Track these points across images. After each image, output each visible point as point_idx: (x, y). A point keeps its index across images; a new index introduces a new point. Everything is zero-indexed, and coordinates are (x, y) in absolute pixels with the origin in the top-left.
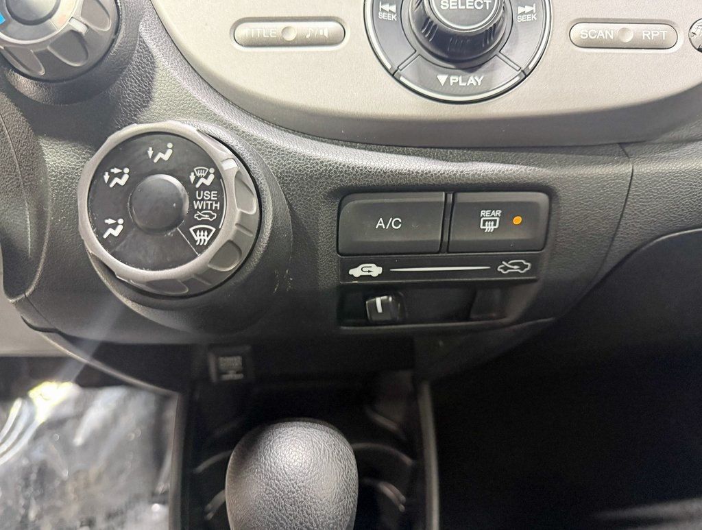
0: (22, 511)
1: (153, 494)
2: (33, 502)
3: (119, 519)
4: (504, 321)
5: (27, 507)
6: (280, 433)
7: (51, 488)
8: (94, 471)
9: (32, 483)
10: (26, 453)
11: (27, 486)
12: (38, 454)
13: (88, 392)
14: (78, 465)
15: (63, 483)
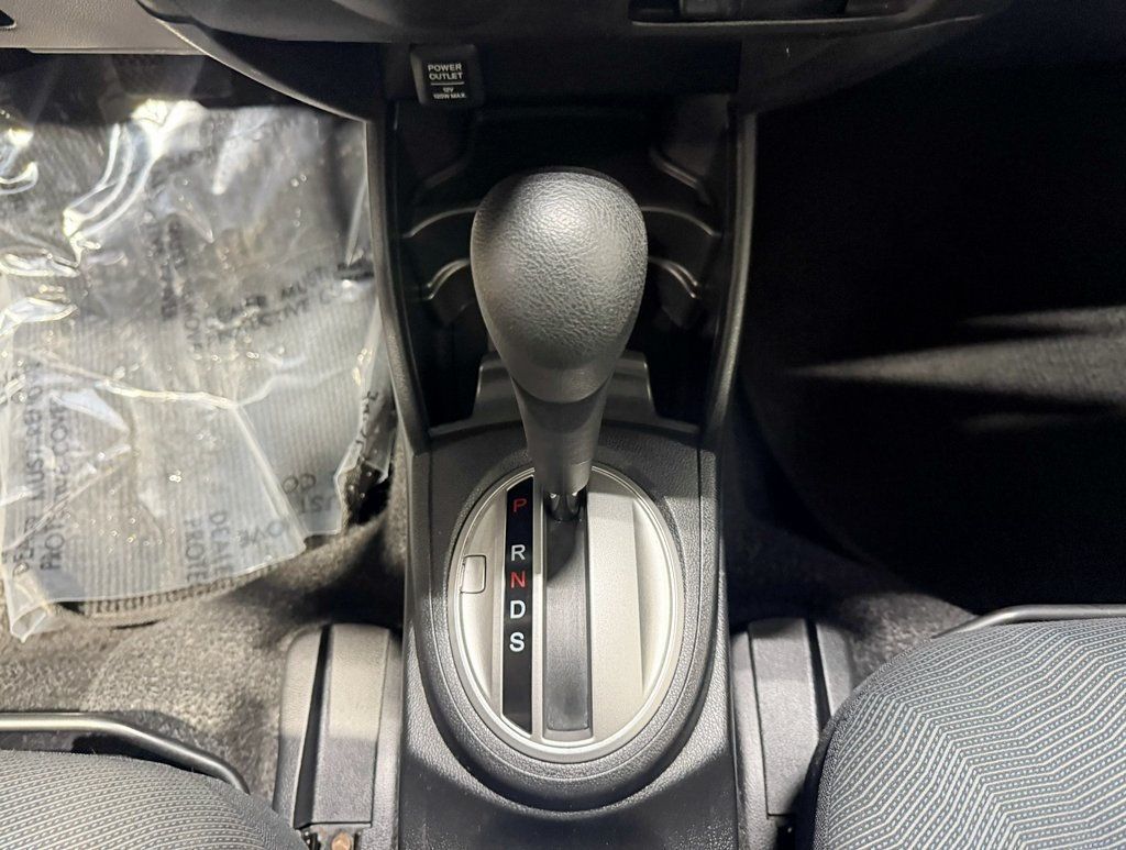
0: (164, 285)
1: (341, 266)
2: (175, 273)
3: (299, 297)
4: (902, 17)
5: (168, 279)
6: (543, 187)
7: (194, 254)
8: (249, 232)
9: (166, 247)
10: (147, 206)
11: (160, 251)
12: (165, 207)
13: (215, 114)
14: (227, 224)
15: (210, 247)
